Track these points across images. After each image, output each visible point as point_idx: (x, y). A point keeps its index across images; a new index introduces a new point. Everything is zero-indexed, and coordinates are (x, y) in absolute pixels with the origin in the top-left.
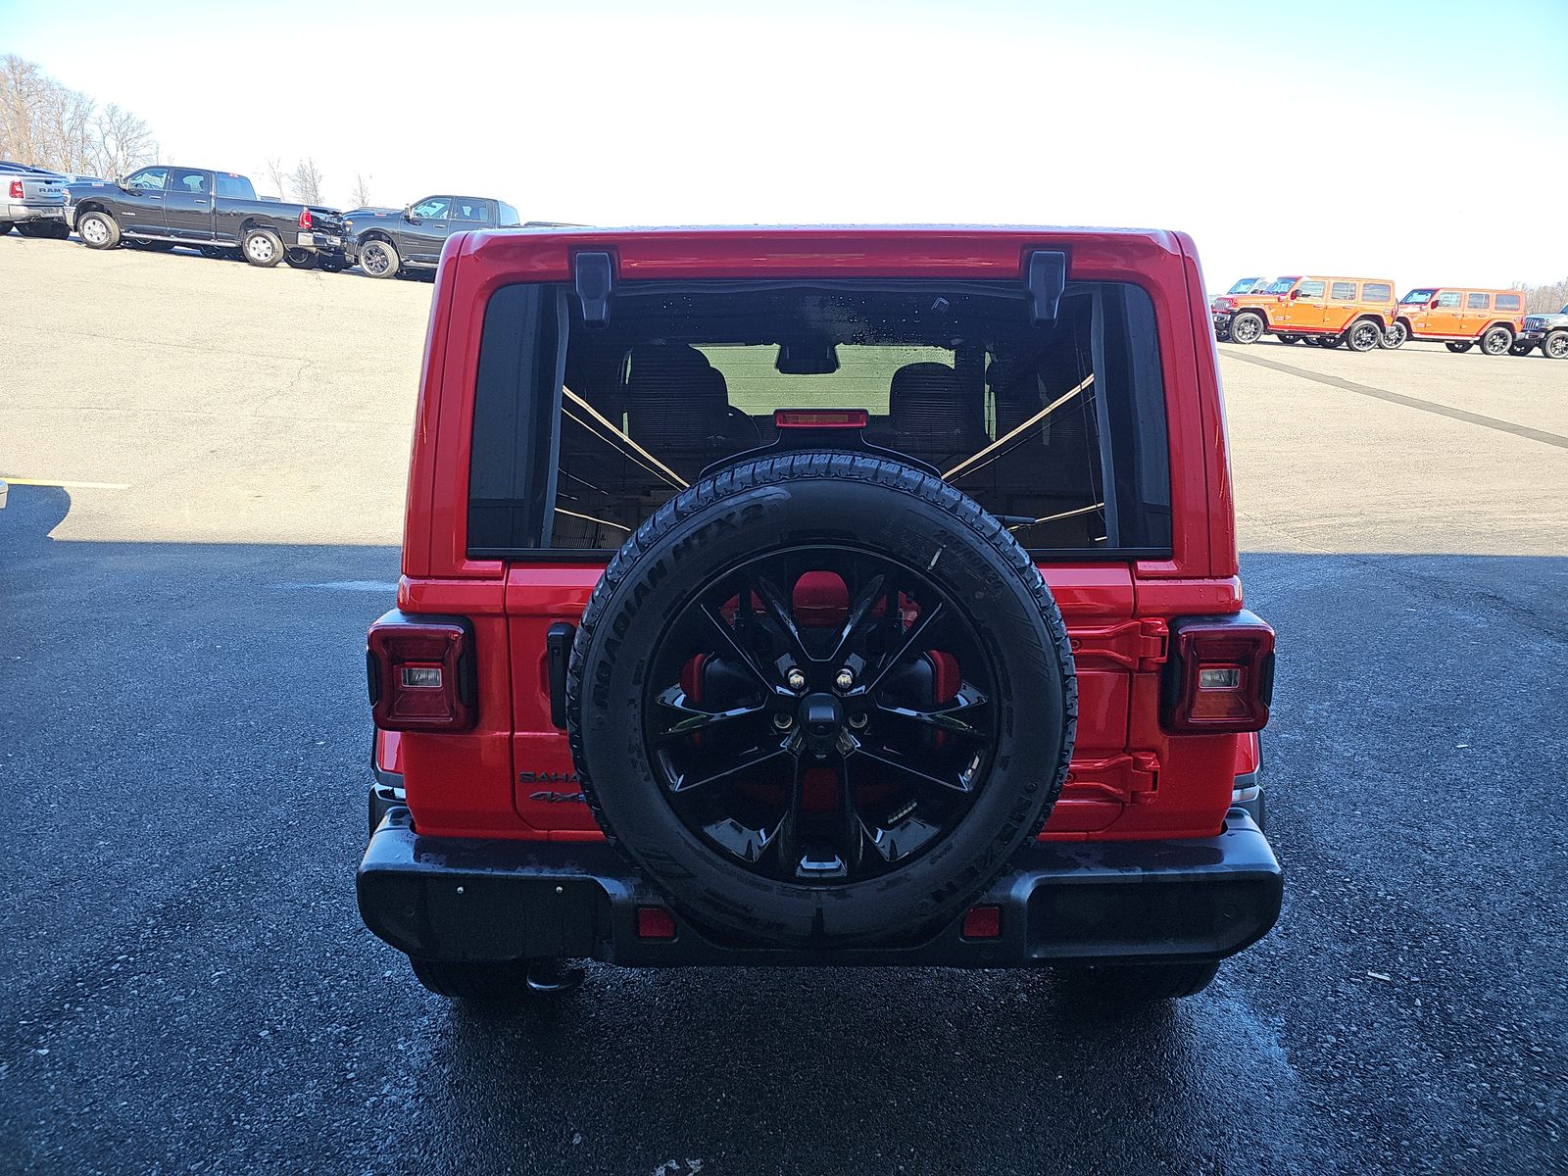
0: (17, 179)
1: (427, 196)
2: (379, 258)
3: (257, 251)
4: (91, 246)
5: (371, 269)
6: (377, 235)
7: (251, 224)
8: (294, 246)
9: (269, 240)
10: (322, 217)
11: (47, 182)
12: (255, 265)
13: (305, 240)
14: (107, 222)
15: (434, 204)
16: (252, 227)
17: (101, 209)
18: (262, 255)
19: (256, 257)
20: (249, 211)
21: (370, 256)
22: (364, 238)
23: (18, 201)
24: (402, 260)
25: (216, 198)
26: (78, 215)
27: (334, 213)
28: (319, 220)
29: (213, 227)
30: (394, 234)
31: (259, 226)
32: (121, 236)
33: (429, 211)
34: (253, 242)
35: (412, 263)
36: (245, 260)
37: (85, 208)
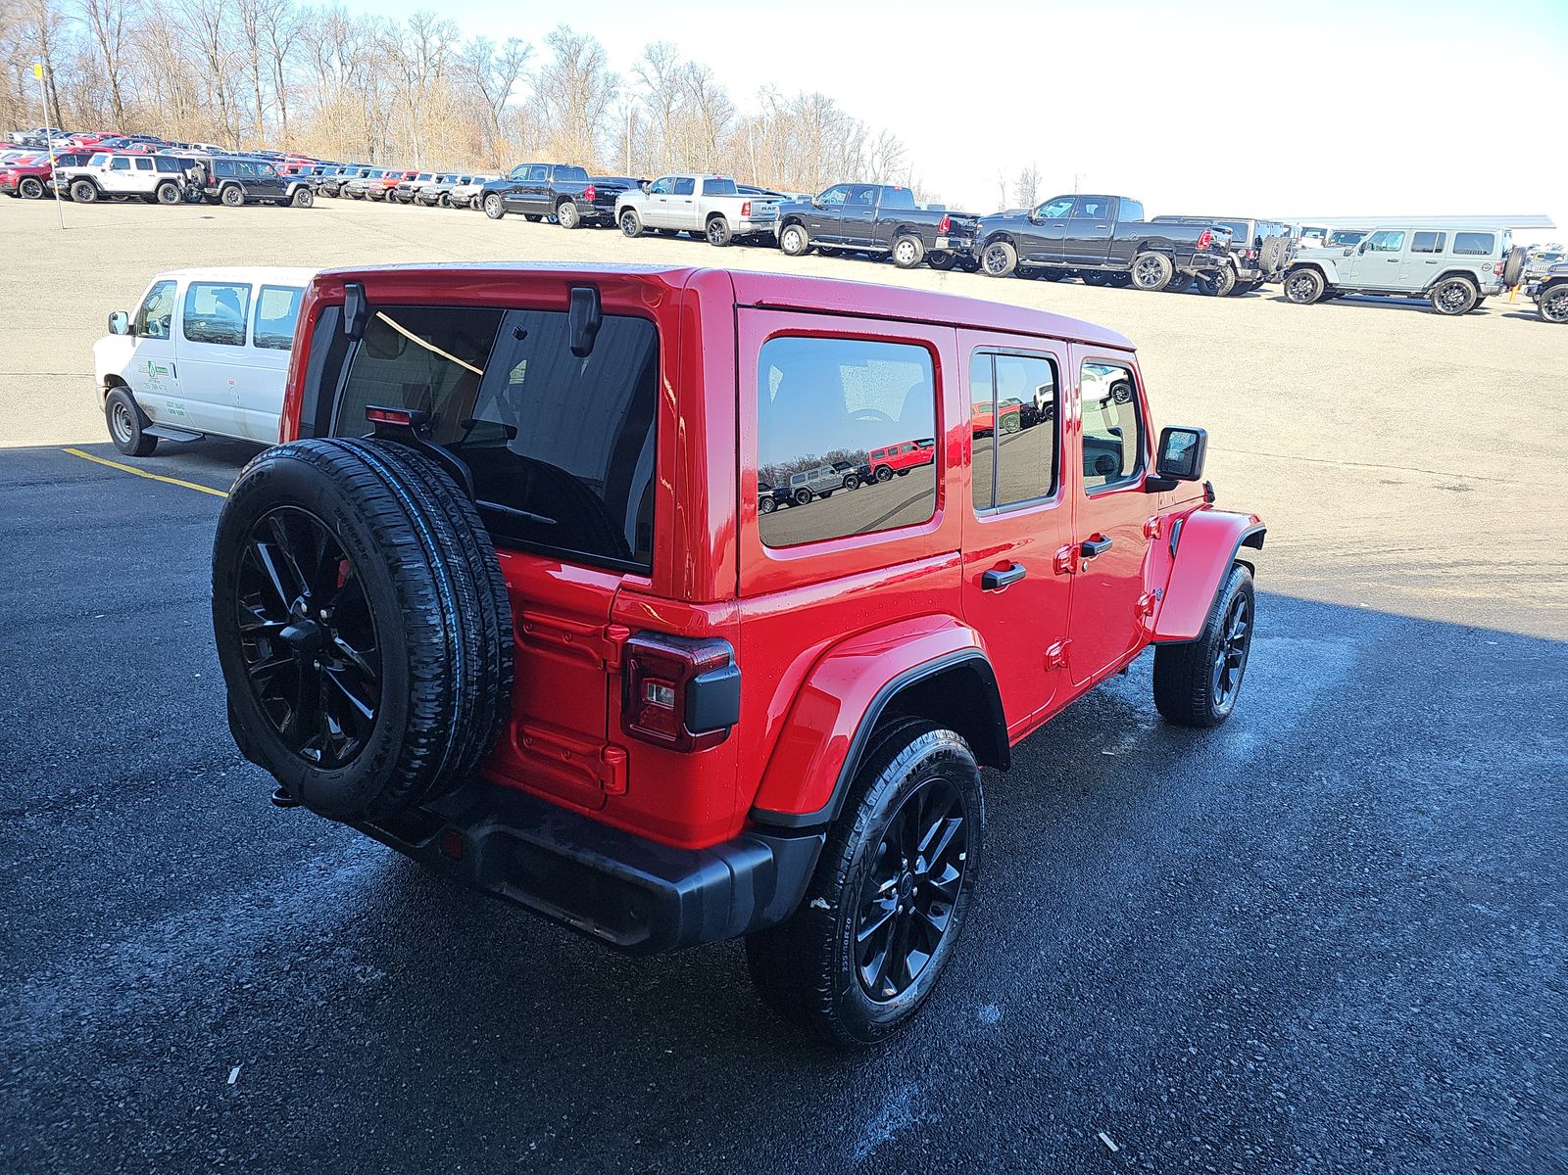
0: (747, 200)
1: (1053, 197)
2: (999, 259)
3: (902, 256)
4: (788, 253)
5: (991, 269)
6: (1002, 236)
7: (903, 230)
8: (932, 249)
9: (913, 245)
10: (961, 222)
11: (769, 202)
12: (898, 267)
13: (942, 243)
14: (801, 234)
15: (1061, 204)
16: (903, 234)
17: (799, 223)
18: (906, 258)
19: (902, 260)
20: (903, 219)
21: (992, 256)
22: (991, 239)
23: (746, 218)
24: (1020, 259)
25: (880, 209)
26: (783, 228)
27: (973, 217)
28: (956, 226)
29: (873, 235)
30: (1015, 234)
31: (908, 233)
32: (809, 245)
33: (1056, 212)
34: (901, 246)
35: (1028, 262)
36: (891, 262)
37: (789, 221)
